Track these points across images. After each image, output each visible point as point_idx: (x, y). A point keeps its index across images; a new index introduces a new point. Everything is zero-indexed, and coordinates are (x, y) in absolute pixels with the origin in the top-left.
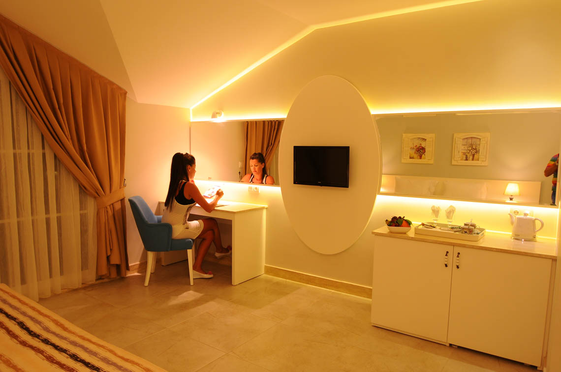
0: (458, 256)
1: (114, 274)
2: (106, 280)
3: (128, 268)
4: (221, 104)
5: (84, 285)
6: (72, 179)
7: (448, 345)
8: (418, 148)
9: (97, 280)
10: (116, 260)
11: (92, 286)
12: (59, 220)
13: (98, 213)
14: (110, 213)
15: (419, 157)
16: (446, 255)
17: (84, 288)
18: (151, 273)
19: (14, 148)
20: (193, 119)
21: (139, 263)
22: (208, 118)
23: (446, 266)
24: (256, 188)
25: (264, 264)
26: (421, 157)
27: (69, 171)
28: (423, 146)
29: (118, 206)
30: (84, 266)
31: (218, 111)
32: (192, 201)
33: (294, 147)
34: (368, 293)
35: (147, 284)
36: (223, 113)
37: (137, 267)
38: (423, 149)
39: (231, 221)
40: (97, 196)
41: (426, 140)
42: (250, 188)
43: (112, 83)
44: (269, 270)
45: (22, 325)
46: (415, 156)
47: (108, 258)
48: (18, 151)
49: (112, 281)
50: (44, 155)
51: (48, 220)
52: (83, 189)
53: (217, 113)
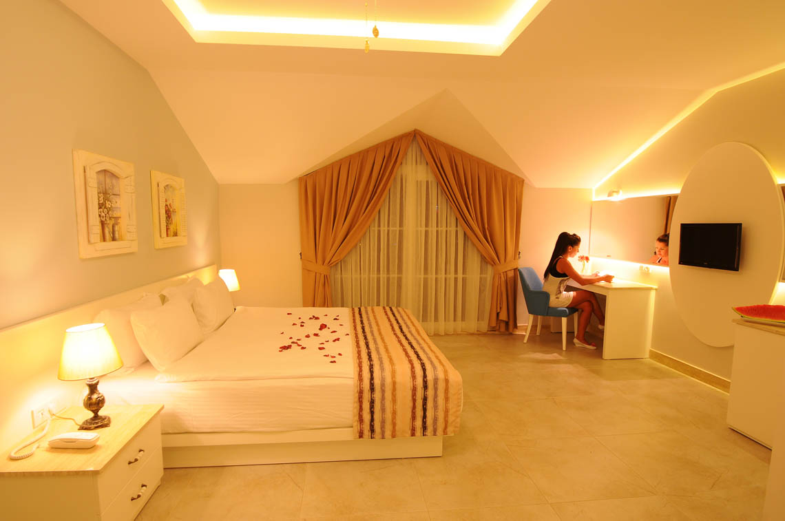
1: (503, 329)
2: (497, 332)
3: (515, 326)
4: (621, 181)
5: (478, 332)
6: (475, 250)
9: (488, 331)
10: (504, 317)
12: (464, 280)
13: (494, 278)
14: (503, 279)
17: (478, 335)
19: (438, 227)
20: (595, 198)
22: (604, 197)
24: (647, 268)
25: (648, 346)
27: (474, 244)
29: (511, 274)
30: (480, 317)
31: (615, 190)
32: (565, 275)
33: (682, 224)
35: (526, 341)
36: (621, 191)
39: (605, 296)
42: (641, 267)
43: (511, 174)
44: (654, 355)
47: (498, 314)
48: (440, 229)
49: (502, 334)
50: (457, 231)
51: (456, 279)
52: (483, 259)
53: (614, 192)
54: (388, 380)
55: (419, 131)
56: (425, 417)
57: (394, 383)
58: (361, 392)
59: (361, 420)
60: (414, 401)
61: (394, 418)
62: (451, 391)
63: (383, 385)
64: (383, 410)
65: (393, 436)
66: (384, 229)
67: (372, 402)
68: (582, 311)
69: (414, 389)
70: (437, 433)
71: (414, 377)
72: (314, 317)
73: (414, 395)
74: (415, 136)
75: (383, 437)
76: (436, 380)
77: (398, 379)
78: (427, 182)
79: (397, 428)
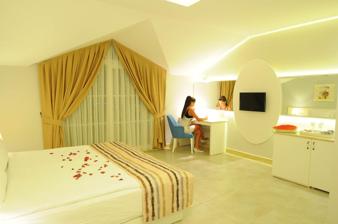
0: (313, 144)
1: (160, 147)
2: (156, 149)
3: (165, 145)
5: (149, 151)
6: (145, 107)
7: (309, 187)
8: (324, 93)
9: (153, 149)
10: (161, 141)
11: (151, 151)
12: (140, 123)
13: (154, 121)
14: (159, 121)
15: (324, 98)
16: (308, 143)
18: (175, 149)
19: (125, 95)
20: (195, 81)
21: (170, 144)
23: (308, 148)
25: (225, 147)
26: (325, 98)
28: (327, 91)
29: (162, 119)
30: (148, 143)
31: (206, 77)
32: (192, 117)
33: (240, 93)
34: (270, 162)
35: (173, 152)
36: (208, 78)
37: (169, 145)
38: (327, 93)
39: (210, 126)
40: (154, 114)
41: (329, 87)
43: (161, 67)
44: (228, 151)
45: (132, 153)
46: (322, 97)
47: (158, 140)
48: (127, 96)
49: (159, 150)
50: (135, 97)
51: (136, 123)
52: (149, 111)
53: (206, 78)
54: (160, 184)
55: (115, 40)
56: (178, 200)
57: (163, 185)
58: (147, 194)
59: (147, 211)
60: (173, 192)
61: (164, 205)
62: (189, 183)
63: (157, 187)
64: (159, 202)
65: (164, 216)
66: (95, 96)
67: (153, 199)
68: (197, 134)
69: (173, 186)
70: (184, 208)
71: (171, 179)
72: (71, 154)
73: (173, 189)
74: (112, 43)
75: (159, 218)
76: (182, 179)
77: (164, 182)
78: (119, 70)
79: (166, 211)
